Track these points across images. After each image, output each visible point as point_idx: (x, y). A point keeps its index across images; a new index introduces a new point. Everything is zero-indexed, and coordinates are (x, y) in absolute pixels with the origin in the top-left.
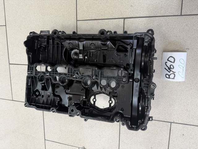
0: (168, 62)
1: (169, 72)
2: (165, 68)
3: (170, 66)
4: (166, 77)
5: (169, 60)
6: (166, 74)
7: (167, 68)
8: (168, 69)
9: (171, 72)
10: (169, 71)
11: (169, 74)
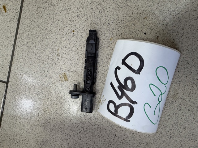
0: (123, 67)
1: (120, 98)
2: (111, 84)
3: (126, 80)
4: (109, 110)
5: (127, 61)
6: (111, 102)
7: (116, 85)
8: (118, 87)
9: (124, 100)
10: (120, 93)
11: (118, 102)
